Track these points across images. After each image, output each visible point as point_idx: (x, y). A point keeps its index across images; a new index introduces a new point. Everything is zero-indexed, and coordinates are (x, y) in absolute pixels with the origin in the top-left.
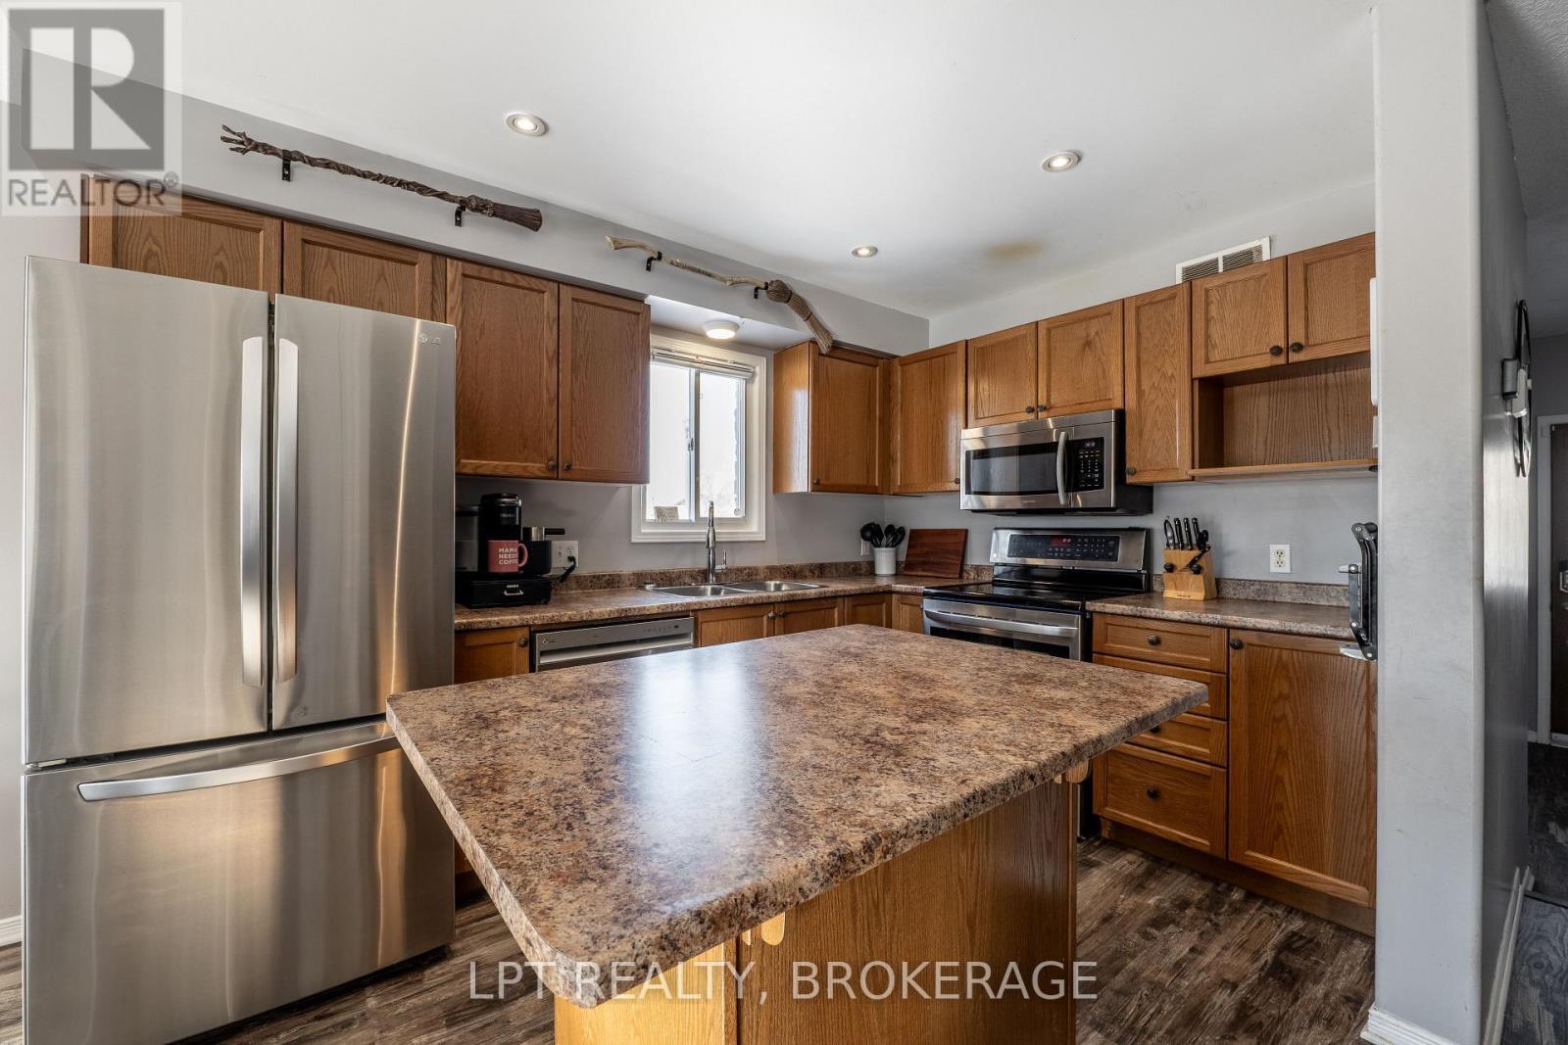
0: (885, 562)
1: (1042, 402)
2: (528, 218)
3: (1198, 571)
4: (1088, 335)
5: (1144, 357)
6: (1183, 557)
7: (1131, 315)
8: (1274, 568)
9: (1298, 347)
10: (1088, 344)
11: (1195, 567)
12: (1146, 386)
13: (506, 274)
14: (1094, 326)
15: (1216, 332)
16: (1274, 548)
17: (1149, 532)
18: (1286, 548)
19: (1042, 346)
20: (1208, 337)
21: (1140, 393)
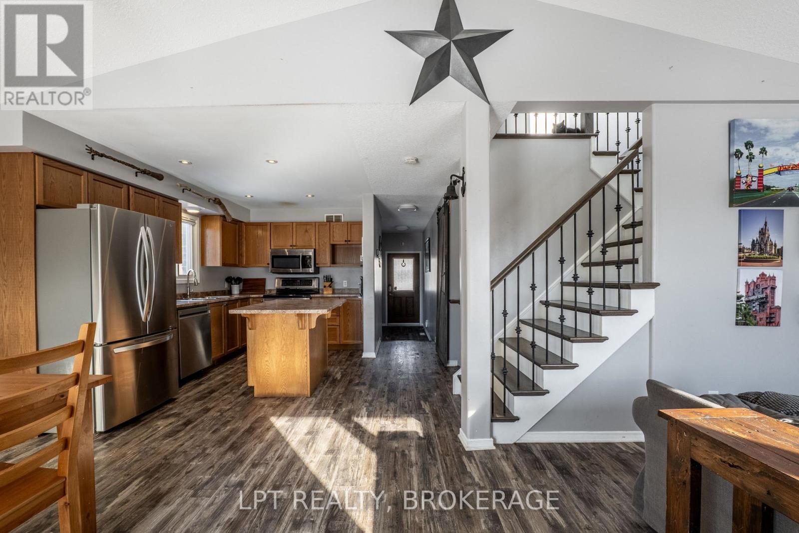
0: (236, 289)
1: (294, 244)
2: (159, 177)
3: (331, 287)
4: (306, 229)
5: (320, 237)
6: (328, 284)
7: (317, 226)
8: (344, 286)
9: (349, 241)
10: (306, 231)
11: (330, 286)
12: (320, 244)
13: (146, 192)
14: (308, 227)
15: (335, 235)
16: (344, 281)
17: (319, 278)
18: (346, 282)
19: (294, 229)
20: (333, 235)
21: (319, 246)
